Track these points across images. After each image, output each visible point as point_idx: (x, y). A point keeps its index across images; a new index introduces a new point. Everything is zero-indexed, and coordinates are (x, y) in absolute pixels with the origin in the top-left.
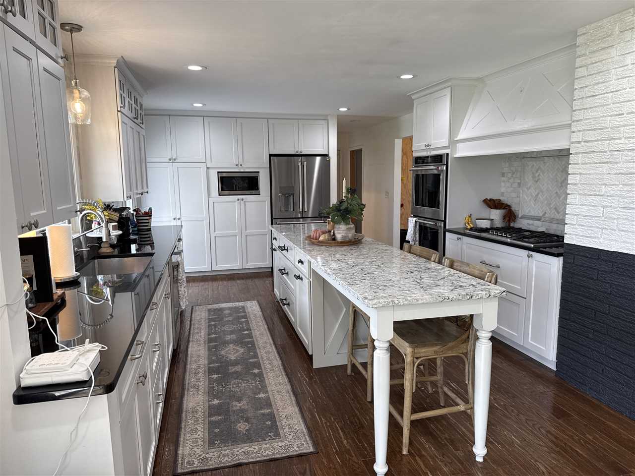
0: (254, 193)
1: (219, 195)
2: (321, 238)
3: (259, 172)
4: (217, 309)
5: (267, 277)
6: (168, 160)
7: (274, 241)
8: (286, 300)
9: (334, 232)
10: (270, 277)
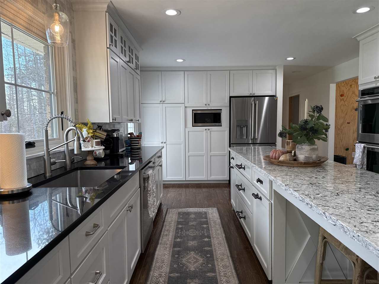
0: (217, 125)
1: (193, 126)
2: (282, 158)
3: (221, 110)
4: (185, 213)
5: (225, 187)
6: (159, 102)
7: (232, 160)
8: (242, 212)
9: (295, 153)
10: (227, 187)
